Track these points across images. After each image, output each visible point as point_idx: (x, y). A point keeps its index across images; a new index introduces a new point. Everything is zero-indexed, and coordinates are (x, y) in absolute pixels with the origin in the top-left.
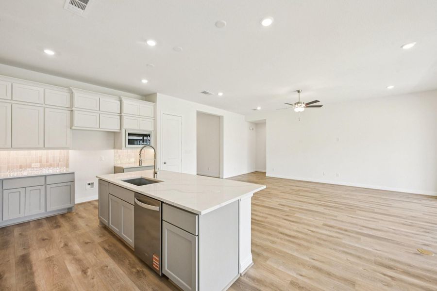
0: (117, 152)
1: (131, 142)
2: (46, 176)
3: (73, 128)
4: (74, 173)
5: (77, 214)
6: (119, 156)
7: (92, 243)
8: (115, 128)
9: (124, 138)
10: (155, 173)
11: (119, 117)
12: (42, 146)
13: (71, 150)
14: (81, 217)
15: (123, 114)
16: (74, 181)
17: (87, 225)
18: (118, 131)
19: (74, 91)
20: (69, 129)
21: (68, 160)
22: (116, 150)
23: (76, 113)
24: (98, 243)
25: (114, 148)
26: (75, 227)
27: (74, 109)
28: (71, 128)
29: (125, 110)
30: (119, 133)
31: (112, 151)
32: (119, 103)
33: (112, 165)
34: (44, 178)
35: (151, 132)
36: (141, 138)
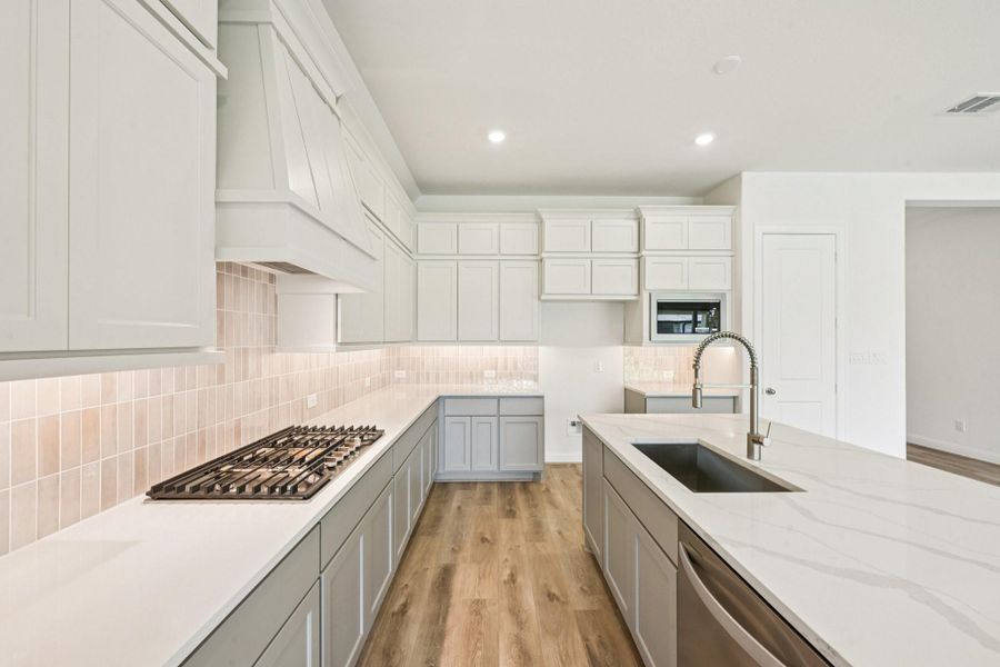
0: (631, 353)
1: (664, 328)
2: (499, 398)
3: (543, 297)
4: (542, 397)
5: (548, 490)
6: (637, 363)
7: (563, 603)
8: (626, 291)
9: (648, 317)
10: (754, 440)
11: (634, 262)
12: (495, 338)
13: (541, 345)
14: (553, 503)
15: (644, 253)
16: (542, 416)
17: (560, 533)
18: (634, 298)
19: (543, 216)
20: (536, 301)
21: (536, 367)
22: (627, 347)
23: (547, 263)
24: (575, 611)
25: (625, 342)
26: (537, 529)
27: (544, 255)
28: (539, 298)
29: (649, 242)
30: (637, 301)
31: (619, 351)
32: (635, 224)
33: (620, 384)
34: (496, 400)
35: (724, 295)
36: (689, 317)
